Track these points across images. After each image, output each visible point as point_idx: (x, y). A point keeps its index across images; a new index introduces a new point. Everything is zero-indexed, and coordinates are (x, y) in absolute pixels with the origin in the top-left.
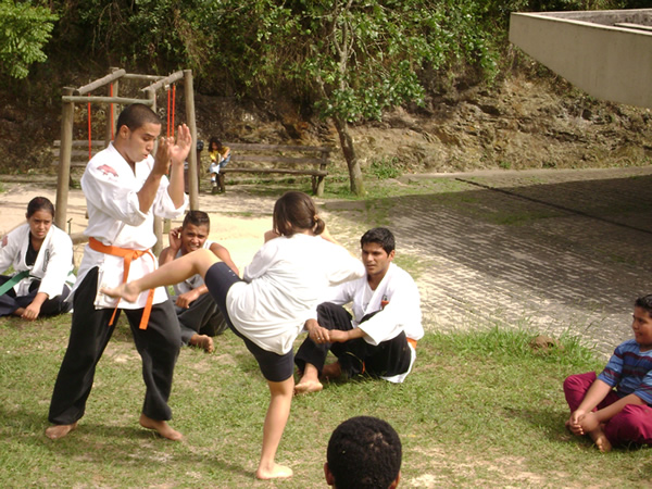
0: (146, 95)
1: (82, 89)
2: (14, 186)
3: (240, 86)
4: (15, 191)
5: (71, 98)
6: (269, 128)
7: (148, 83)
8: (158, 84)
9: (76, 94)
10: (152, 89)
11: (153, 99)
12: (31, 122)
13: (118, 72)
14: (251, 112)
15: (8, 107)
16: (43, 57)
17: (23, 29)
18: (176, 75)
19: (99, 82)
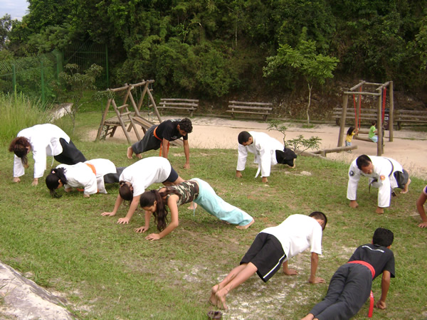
0: (377, 92)
1: (351, 89)
2: (317, 125)
3: (407, 87)
4: (318, 127)
5: (348, 92)
6: (419, 104)
7: (377, 87)
8: (381, 87)
9: (349, 91)
10: (379, 89)
11: (380, 94)
12: (323, 100)
13: (363, 82)
14: (410, 97)
15: (315, 95)
16: (332, 76)
17: (326, 65)
18: (387, 83)
19: (357, 86)
